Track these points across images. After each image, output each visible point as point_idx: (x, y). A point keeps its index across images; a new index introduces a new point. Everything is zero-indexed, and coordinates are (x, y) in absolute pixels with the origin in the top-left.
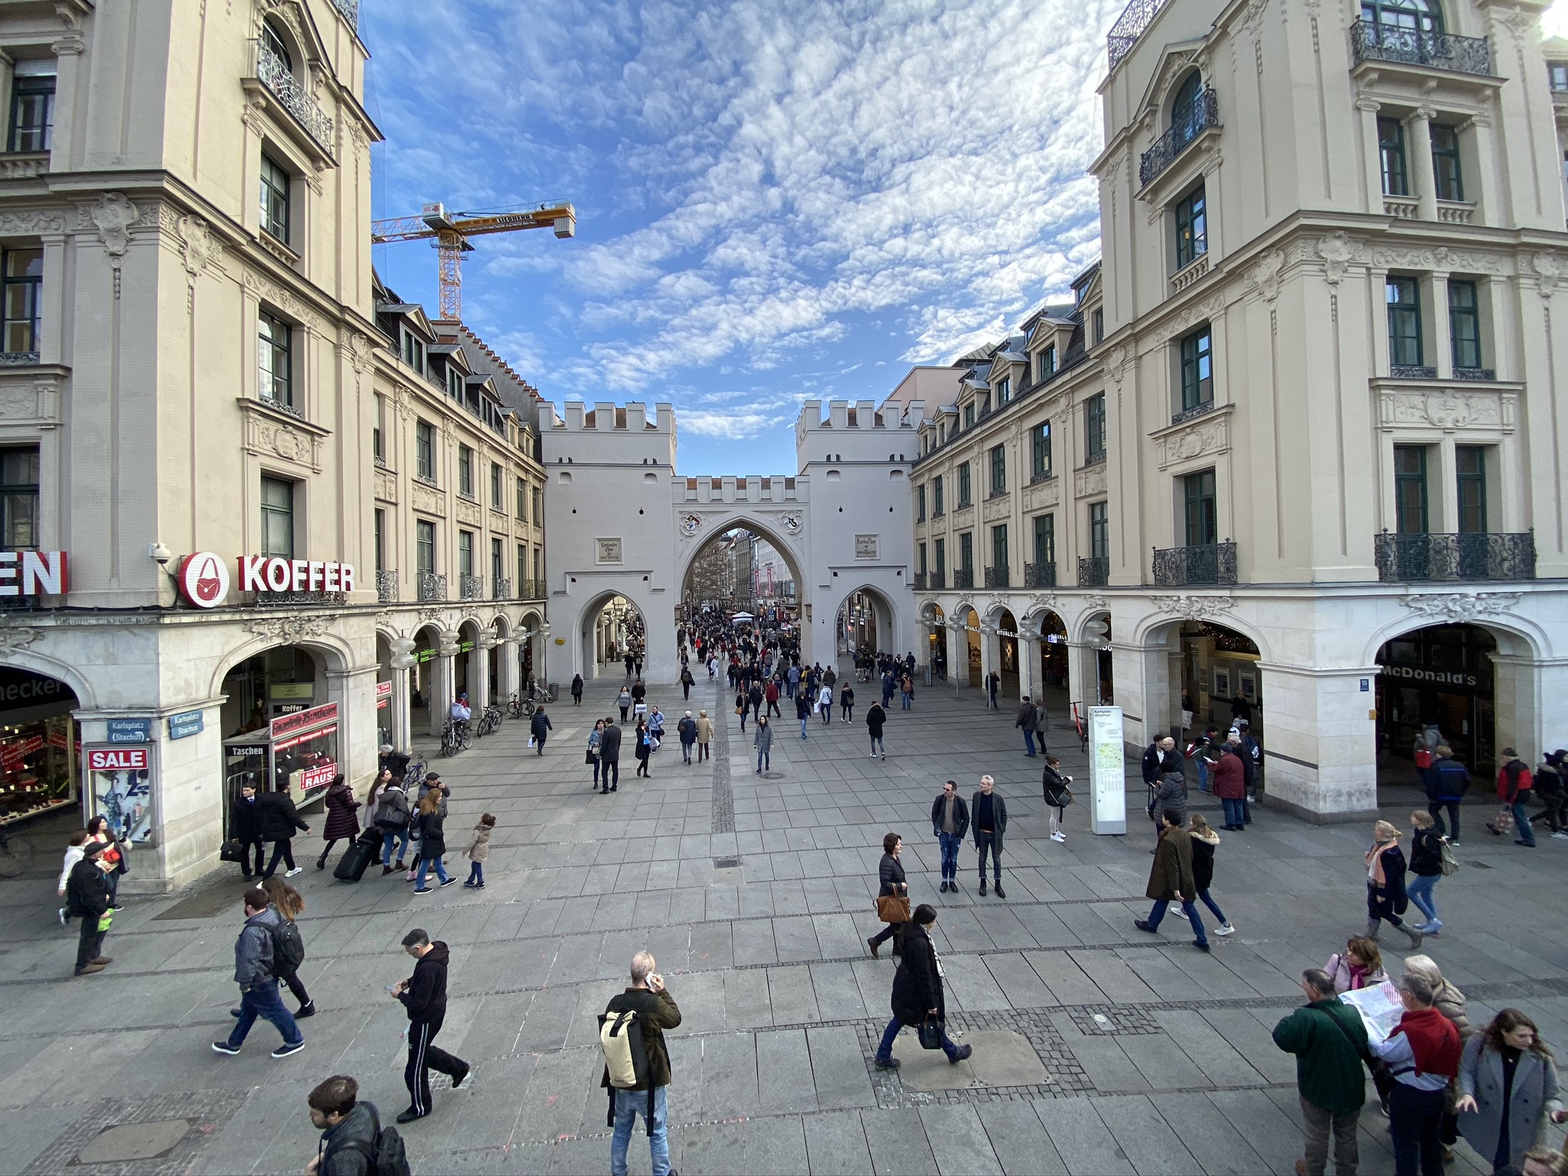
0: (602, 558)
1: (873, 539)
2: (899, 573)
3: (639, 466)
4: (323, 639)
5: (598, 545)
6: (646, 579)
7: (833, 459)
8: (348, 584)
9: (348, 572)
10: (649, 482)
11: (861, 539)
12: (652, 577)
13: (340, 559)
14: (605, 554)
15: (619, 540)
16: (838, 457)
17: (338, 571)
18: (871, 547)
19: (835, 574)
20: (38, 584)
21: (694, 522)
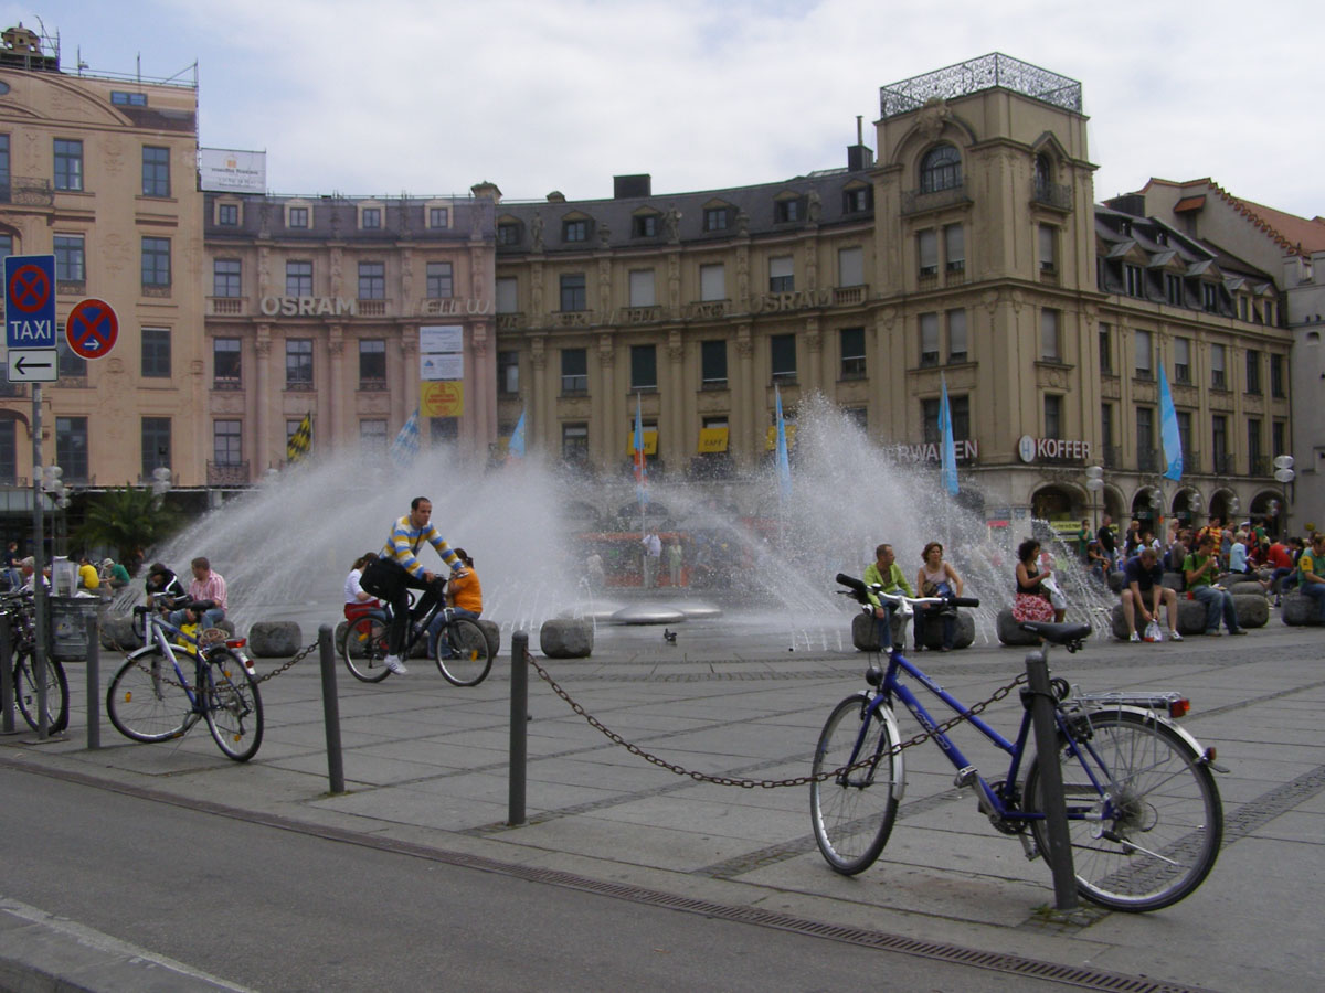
4: (1073, 484)
8: (1086, 454)
9: (1086, 447)
13: (1082, 439)
17: (1080, 446)
20: (970, 453)
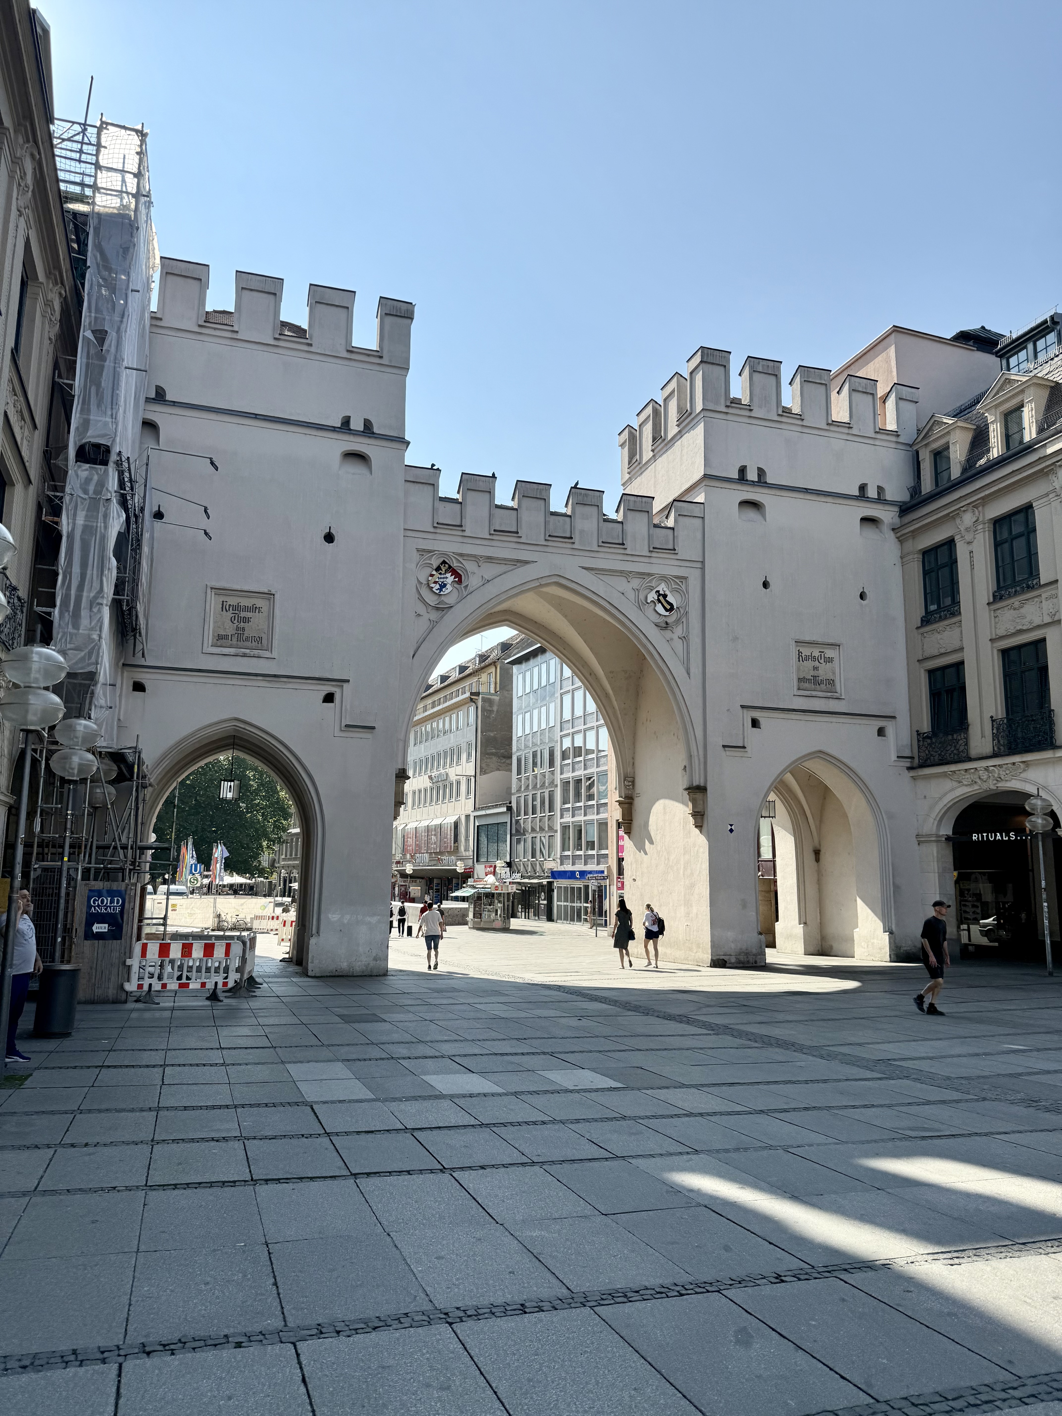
0: (220, 639)
1: (830, 653)
2: (881, 732)
3: (334, 429)
5: (214, 602)
6: (329, 698)
7: (752, 475)
10: (355, 469)
11: (806, 651)
12: (345, 695)
14: (229, 629)
15: (270, 595)
16: (761, 472)
18: (824, 671)
19: (755, 723)
21: (450, 578)
